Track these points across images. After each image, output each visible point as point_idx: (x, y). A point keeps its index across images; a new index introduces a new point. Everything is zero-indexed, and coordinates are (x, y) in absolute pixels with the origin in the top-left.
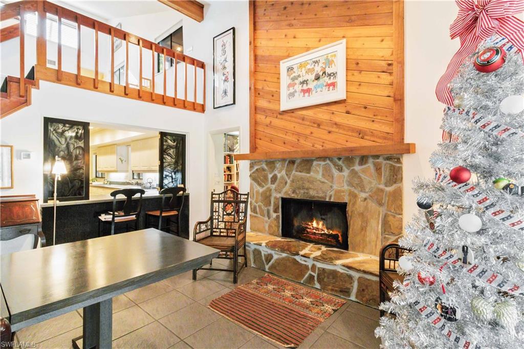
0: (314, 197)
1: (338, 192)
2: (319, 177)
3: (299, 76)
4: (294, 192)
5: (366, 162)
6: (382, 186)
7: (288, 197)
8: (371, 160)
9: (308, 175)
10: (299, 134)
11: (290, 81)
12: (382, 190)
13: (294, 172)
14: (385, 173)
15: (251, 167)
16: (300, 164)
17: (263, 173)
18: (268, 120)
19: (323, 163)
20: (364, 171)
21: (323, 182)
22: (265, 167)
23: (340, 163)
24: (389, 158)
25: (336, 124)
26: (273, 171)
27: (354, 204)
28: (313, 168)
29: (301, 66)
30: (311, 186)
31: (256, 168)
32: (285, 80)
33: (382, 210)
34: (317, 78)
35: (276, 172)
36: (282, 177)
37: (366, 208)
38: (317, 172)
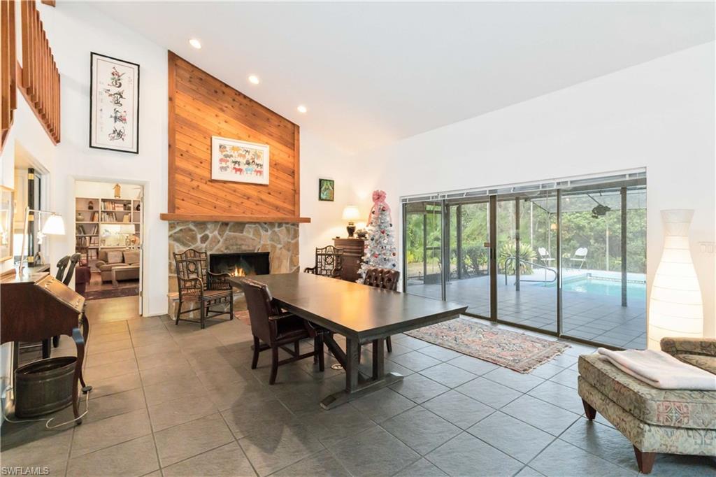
0: (245, 250)
1: (264, 245)
2: (251, 236)
3: (231, 156)
4: (227, 248)
5: (282, 226)
6: (290, 240)
7: (220, 253)
8: (284, 225)
9: (241, 234)
10: (230, 202)
11: (222, 157)
12: (290, 242)
13: (227, 232)
14: (292, 232)
15: (172, 227)
16: (234, 226)
17: (190, 233)
18: (195, 184)
19: (254, 226)
20: (280, 232)
21: (254, 239)
22: (193, 228)
23: (266, 226)
24: (293, 225)
25: (262, 200)
26: (204, 231)
27: (274, 252)
28: (245, 230)
29: (234, 148)
30: (243, 242)
31: (178, 229)
32: (217, 155)
33: (290, 254)
34: (248, 163)
35: (207, 232)
36: (215, 237)
37: (281, 254)
38: (249, 233)
